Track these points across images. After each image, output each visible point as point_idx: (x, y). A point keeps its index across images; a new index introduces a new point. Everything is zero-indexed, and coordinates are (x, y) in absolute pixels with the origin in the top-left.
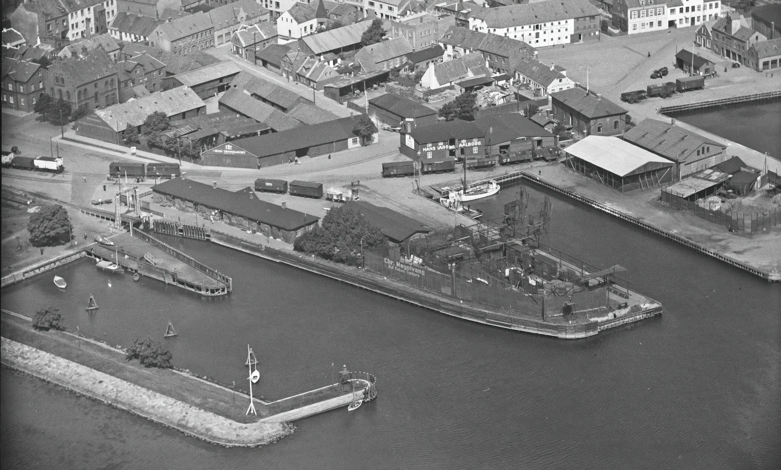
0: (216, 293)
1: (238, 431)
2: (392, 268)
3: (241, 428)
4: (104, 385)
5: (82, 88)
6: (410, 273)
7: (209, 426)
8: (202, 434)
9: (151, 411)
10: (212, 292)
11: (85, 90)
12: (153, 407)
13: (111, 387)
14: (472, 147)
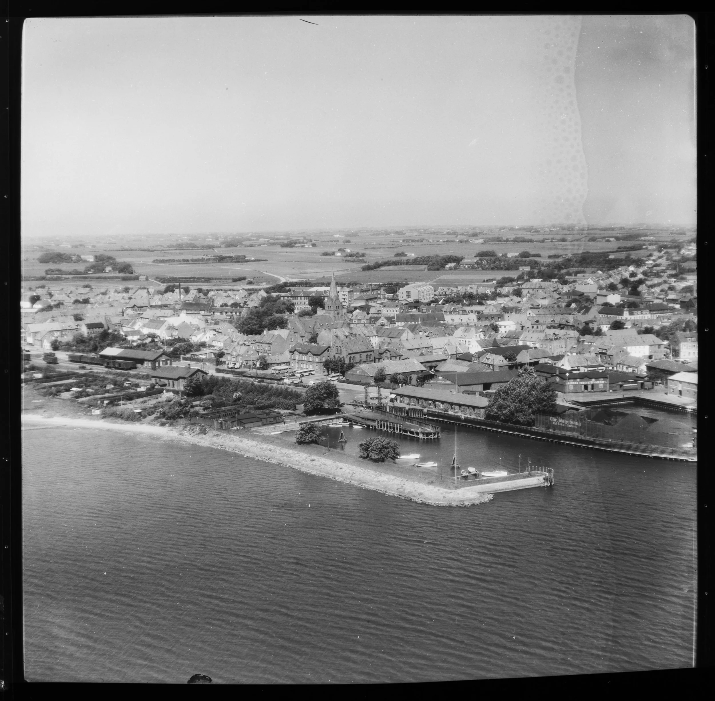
0: (430, 437)
1: (444, 495)
2: (556, 424)
3: (447, 492)
4: (343, 470)
5: (352, 356)
6: (570, 426)
7: (422, 491)
8: (415, 496)
9: (378, 484)
10: (427, 435)
11: (354, 357)
12: (379, 481)
13: (348, 471)
14: (598, 384)
